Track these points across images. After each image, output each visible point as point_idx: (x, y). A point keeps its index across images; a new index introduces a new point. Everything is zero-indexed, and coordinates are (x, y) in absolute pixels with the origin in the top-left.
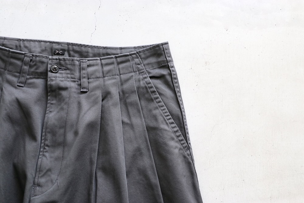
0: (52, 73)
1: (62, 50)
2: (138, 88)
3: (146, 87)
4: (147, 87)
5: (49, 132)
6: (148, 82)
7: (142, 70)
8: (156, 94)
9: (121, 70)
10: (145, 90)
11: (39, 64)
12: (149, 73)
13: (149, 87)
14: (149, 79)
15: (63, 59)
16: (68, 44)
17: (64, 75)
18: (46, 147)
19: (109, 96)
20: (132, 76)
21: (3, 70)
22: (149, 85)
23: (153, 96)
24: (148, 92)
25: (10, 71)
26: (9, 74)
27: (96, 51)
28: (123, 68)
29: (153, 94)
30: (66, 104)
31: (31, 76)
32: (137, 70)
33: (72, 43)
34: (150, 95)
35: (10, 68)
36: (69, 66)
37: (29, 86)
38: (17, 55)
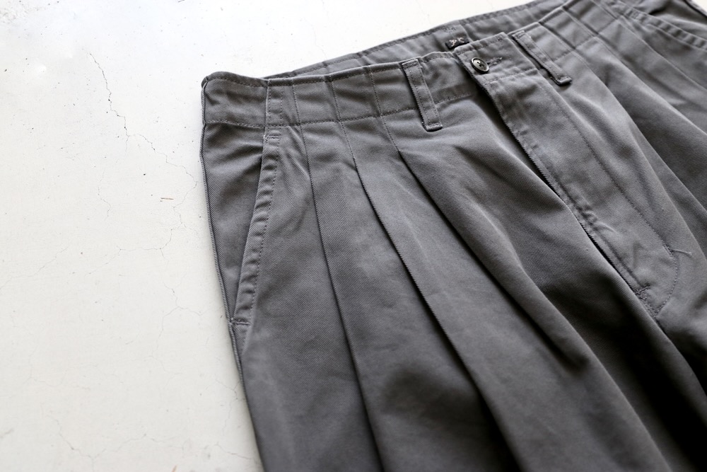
0: (484, 75)
1: (459, 35)
2: (647, 39)
3: (659, 32)
4: (661, 30)
5: (569, 181)
6: (655, 22)
7: (625, 10)
8: (685, 36)
9: (593, 26)
10: (661, 39)
11: (443, 71)
12: (642, 9)
13: (664, 29)
14: (651, 18)
15: (481, 45)
16: (463, 22)
17: (507, 70)
18: (588, 212)
19: (613, 74)
20: (620, 26)
21: (372, 119)
22: (662, 26)
23: (683, 41)
24: (668, 39)
25: (390, 113)
26: (391, 119)
27: (521, 15)
28: (593, 20)
29: (680, 37)
30: (556, 113)
31: (444, 102)
32: (618, 14)
33: (468, 19)
34: (677, 42)
35: (386, 105)
36: (502, 52)
37: (453, 121)
38: (387, 71)
